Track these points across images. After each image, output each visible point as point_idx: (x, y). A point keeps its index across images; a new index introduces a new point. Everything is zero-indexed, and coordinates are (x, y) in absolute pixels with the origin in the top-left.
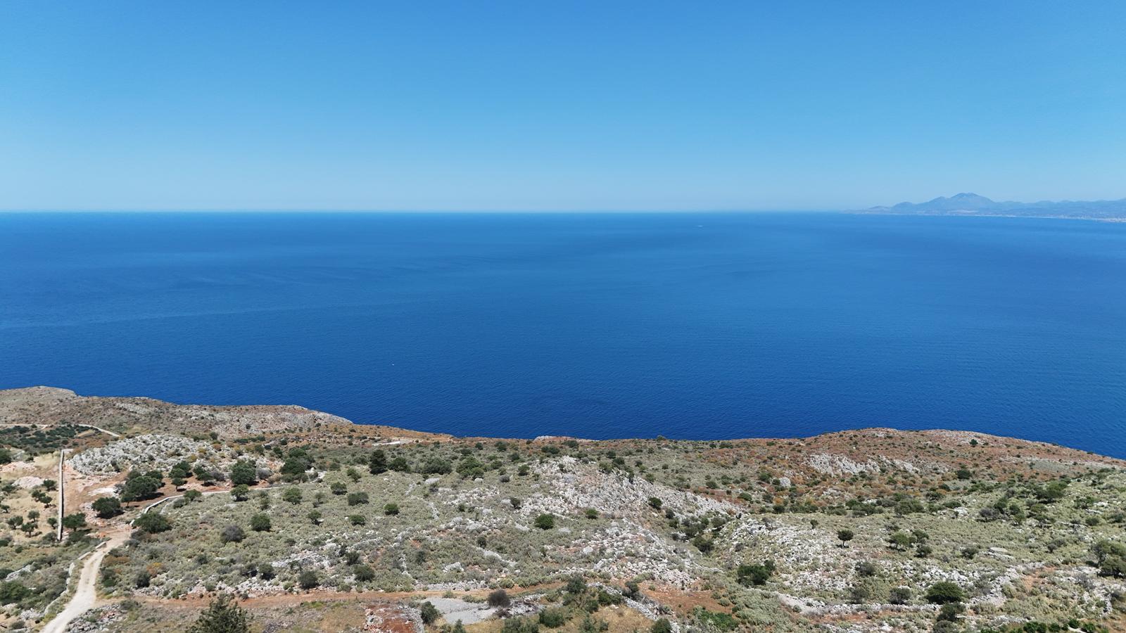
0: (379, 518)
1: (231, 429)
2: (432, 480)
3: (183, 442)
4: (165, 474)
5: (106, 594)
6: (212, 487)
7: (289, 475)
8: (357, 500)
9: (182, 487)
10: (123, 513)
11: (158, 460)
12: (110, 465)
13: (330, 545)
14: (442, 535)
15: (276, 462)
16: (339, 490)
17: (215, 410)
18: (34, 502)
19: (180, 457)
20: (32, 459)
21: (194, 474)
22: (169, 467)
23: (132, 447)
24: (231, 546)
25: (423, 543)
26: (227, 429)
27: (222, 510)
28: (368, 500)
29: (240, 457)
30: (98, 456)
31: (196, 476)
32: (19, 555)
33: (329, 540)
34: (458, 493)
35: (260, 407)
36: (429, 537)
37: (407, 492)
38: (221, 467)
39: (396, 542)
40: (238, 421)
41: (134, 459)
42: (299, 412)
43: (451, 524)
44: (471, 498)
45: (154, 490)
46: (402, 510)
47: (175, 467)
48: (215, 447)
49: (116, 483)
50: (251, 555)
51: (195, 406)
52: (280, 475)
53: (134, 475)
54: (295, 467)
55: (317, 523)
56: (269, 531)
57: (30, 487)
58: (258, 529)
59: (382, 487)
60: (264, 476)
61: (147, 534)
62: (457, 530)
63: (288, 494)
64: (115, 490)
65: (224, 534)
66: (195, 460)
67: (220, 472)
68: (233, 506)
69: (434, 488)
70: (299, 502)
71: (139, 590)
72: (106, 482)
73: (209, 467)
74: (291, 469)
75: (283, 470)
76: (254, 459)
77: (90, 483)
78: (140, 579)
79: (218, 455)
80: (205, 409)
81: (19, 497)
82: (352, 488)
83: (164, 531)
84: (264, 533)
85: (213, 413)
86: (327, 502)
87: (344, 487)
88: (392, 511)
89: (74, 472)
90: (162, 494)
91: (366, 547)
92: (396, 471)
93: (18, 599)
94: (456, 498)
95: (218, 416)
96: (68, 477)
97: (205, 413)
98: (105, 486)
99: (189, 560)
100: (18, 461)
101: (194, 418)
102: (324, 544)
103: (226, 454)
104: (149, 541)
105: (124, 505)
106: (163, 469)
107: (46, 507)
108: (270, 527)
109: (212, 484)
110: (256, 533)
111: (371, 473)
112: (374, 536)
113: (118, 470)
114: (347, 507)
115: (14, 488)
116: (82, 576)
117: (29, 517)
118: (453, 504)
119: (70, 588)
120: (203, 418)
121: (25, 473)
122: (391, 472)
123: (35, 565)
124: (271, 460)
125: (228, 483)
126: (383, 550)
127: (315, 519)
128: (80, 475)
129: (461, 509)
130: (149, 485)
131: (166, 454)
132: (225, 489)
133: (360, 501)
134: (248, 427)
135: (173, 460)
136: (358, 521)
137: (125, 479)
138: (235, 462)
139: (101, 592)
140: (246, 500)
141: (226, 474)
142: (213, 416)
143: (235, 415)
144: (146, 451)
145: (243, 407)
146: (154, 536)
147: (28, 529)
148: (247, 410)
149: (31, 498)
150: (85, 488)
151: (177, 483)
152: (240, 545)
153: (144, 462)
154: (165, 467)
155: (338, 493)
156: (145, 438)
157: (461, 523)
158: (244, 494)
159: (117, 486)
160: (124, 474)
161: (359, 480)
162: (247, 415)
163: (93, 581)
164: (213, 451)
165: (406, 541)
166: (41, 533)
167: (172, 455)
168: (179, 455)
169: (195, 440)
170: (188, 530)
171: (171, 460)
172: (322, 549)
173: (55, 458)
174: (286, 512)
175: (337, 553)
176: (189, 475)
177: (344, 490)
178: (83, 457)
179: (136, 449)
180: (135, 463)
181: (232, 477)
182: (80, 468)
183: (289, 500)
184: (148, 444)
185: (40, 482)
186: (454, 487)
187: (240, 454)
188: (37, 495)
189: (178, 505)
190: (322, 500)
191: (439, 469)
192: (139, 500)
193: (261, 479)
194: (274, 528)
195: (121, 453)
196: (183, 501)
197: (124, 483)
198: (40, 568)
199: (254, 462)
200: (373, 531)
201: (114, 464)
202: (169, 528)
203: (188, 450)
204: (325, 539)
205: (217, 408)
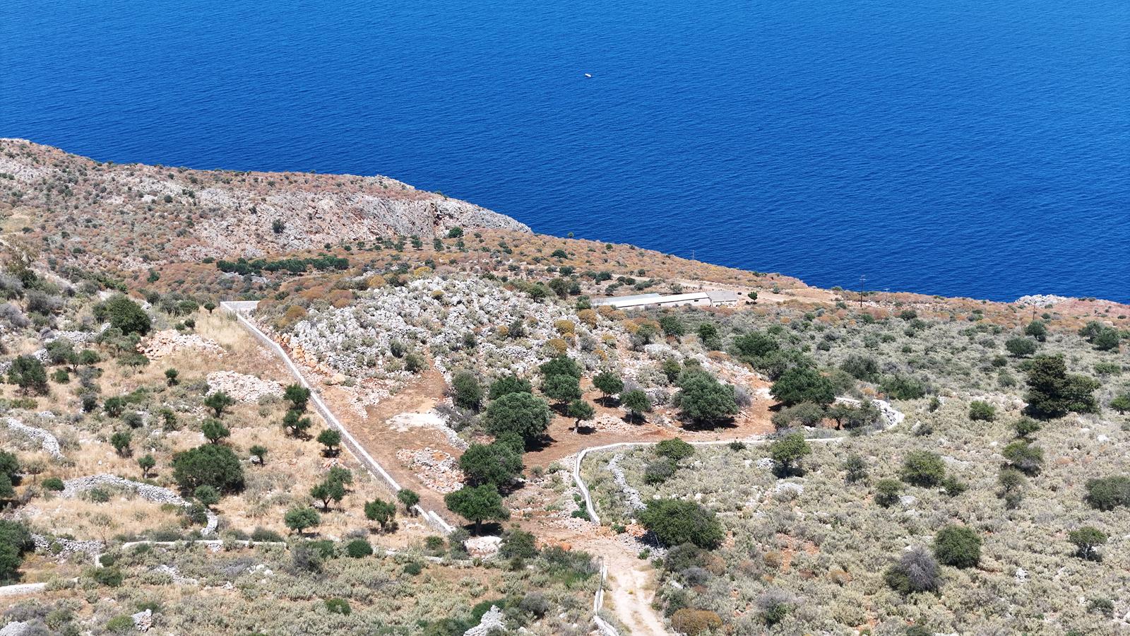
1: (240, 232)
17: (194, 181)
26: (228, 231)
35: (300, 177)
40: (254, 211)
42: (398, 196)
51: (147, 169)
80: (171, 177)
85: (191, 187)
95: (204, 196)
97: (174, 188)
101: (148, 198)
120: (169, 200)
134: (278, 228)
142: (191, 195)
143: (247, 198)
145: (261, 176)
148: (271, 184)
162: (274, 198)
205: (198, 174)
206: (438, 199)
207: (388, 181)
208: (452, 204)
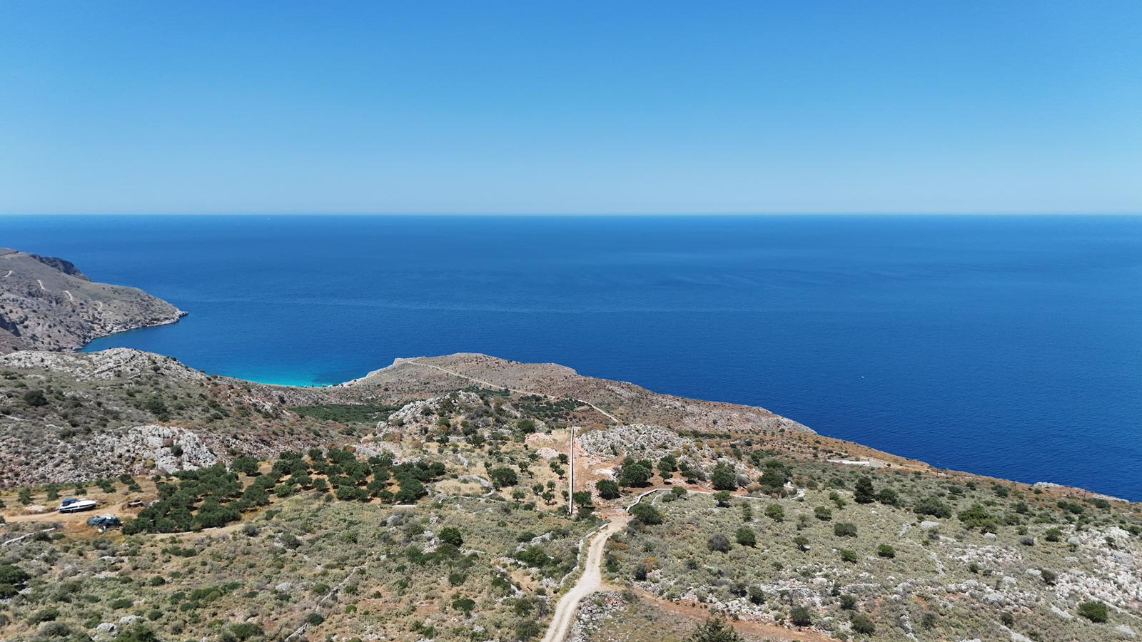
0: (872, 558)
1: (700, 423)
2: (929, 523)
3: (669, 435)
4: (654, 465)
5: (610, 579)
6: (694, 485)
7: (767, 487)
8: (844, 531)
9: (668, 480)
10: (619, 497)
11: (648, 450)
12: (610, 448)
13: (819, 579)
14: (952, 598)
15: (754, 469)
16: (823, 515)
17: (686, 402)
18: (551, 472)
19: (667, 450)
20: (550, 432)
21: (678, 469)
22: (657, 458)
23: (627, 434)
24: (717, 556)
25: (929, 603)
26: (696, 422)
27: (706, 513)
28: (857, 533)
29: (720, 459)
30: (600, 438)
31: (681, 472)
32: (540, 520)
33: (818, 573)
34: (966, 548)
35: (727, 404)
36: (937, 597)
37: (901, 534)
38: (703, 466)
39: (895, 593)
40: (706, 415)
41: (629, 446)
42: (764, 415)
43: (964, 587)
44: (985, 557)
45: (646, 479)
46: (898, 554)
47: (662, 459)
48: (697, 445)
49: (614, 466)
50: (738, 570)
51: (669, 396)
52: (758, 484)
53: (628, 462)
54: (773, 479)
55: (804, 550)
56: (753, 547)
57: (549, 457)
58: (743, 543)
59: (870, 520)
60: (742, 483)
61: (642, 524)
62: (972, 596)
63: (769, 509)
64: (613, 473)
65: (711, 541)
66: (679, 456)
67: (702, 471)
68: (717, 510)
69: (934, 534)
70: (781, 521)
71: (637, 583)
72: (606, 464)
73: (691, 465)
74: (769, 480)
75: (761, 480)
76: (733, 463)
77: (594, 462)
78: (639, 571)
79: (699, 454)
80: (678, 400)
81: (540, 465)
82: (837, 516)
83: (656, 524)
84: (749, 548)
85: (684, 404)
86: (811, 526)
87: (829, 512)
88: (886, 553)
89: (582, 450)
90: (652, 484)
91: (862, 591)
92: (882, 503)
93: (540, 565)
94: (964, 553)
95: (688, 408)
96: (577, 454)
97: (678, 404)
98: (605, 467)
99: (679, 561)
100: (540, 432)
101: (668, 407)
102: (814, 577)
103: (707, 453)
104: (644, 532)
105: (621, 489)
106: (652, 459)
107: (561, 478)
108: (755, 543)
109: (695, 483)
110: (741, 547)
111: (856, 500)
112: (868, 580)
113: (615, 454)
114: (834, 537)
115: (537, 456)
116: (589, 555)
117: (548, 486)
118: (961, 560)
119: (580, 565)
120: (675, 408)
121: (545, 444)
122: (878, 504)
123: (553, 535)
124: (749, 467)
125: (709, 484)
126: (881, 600)
127: (801, 545)
128: (586, 454)
129: (974, 569)
130: (641, 474)
131: (655, 445)
132: (707, 491)
133: (847, 533)
134: (715, 422)
135: (661, 452)
136: (848, 558)
137: (621, 464)
138: (715, 463)
139: (605, 575)
140: (728, 506)
141: (707, 474)
142: (684, 407)
143: (704, 409)
144: (638, 440)
145: (712, 403)
146: (648, 527)
147: (548, 497)
148: (715, 406)
149: (549, 468)
150: (590, 466)
151: (665, 476)
152: (727, 556)
153: (637, 450)
154: (654, 458)
155: (822, 518)
156: (638, 427)
157: (976, 588)
158: (726, 500)
159: (614, 469)
160: (620, 459)
161: (843, 507)
162: (715, 411)
163: (598, 562)
164: (695, 449)
165: (908, 595)
166: (556, 503)
167: (660, 447)
168: (666, 448)
169: (680, 436)
170: (676, 528)
171: (659, 451)
172: (812, 583)
173: (567, 433)
174: (769, 529)
175: (829, 591)
176: (675, 470)
177: (828, 516)
178: (589, 436)
179: (631, 437)
180: (629, 449)
181: (713, 479)
182: (586, 447)
183: (771, 516)
184: (641, 434)
185: (556, 454)
186: (959, 538)
187: (720, 456)
188: (554, 467)
189: (666, 499)
190: (805, 523)
191: (935, 511)
192: (633, 486)
193: (740, 485)
194: (759, 545)
195: (618, 438)
196: (671, 496)
197: (620, 467)
198: (556, 538)
199: (733, 467)
200: (868, 574)
201: (613, 448)
202: (660, 523)
203: (673, 444)
204: (815, 571)
205: (688, 400)
206: (780, 418)
207: (761, 409)
208: (785, 420)
